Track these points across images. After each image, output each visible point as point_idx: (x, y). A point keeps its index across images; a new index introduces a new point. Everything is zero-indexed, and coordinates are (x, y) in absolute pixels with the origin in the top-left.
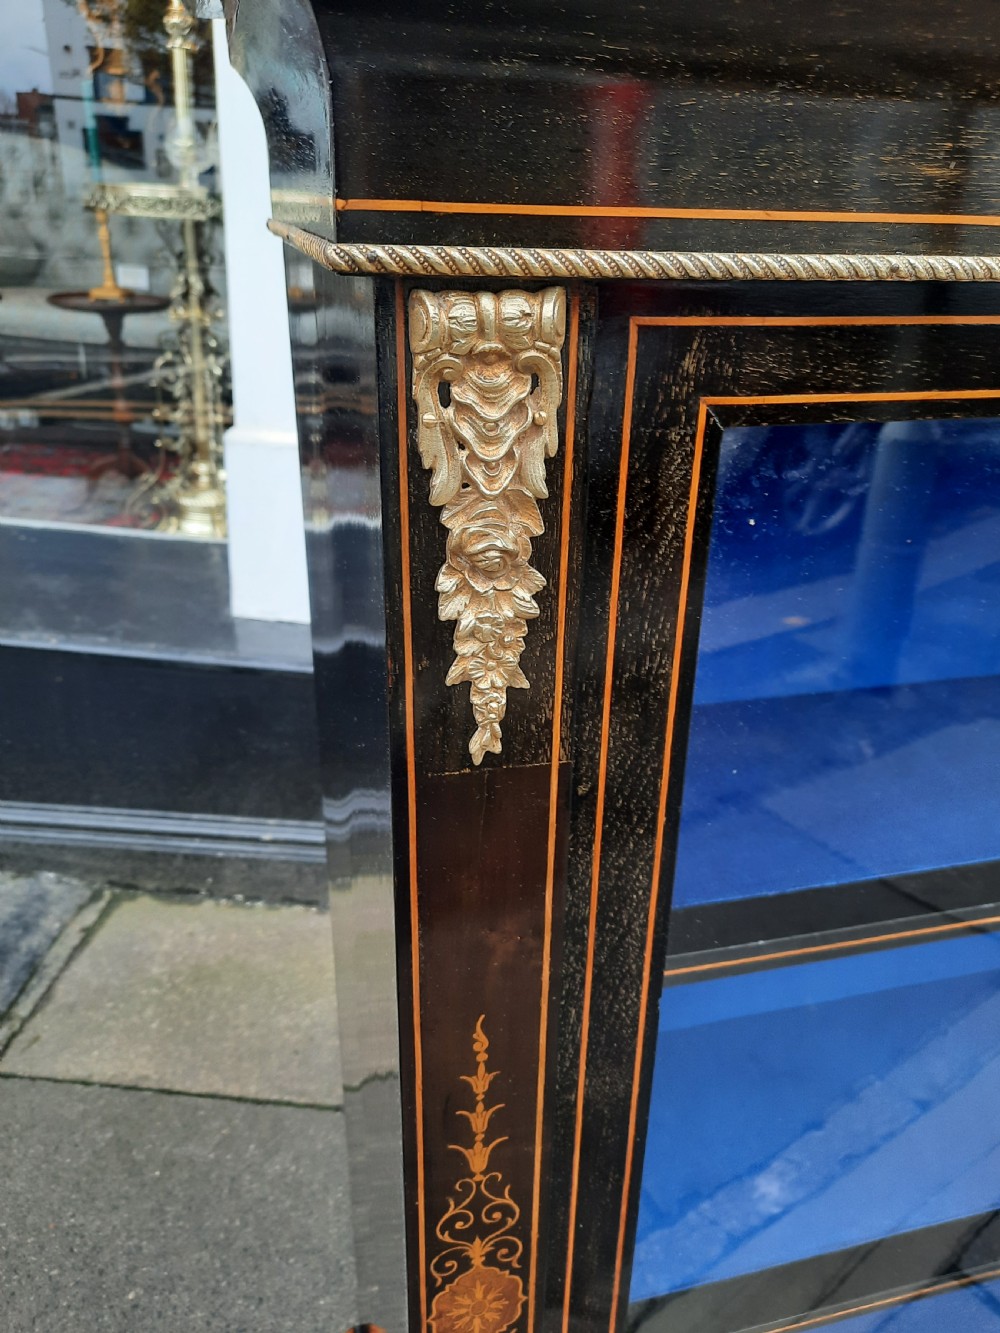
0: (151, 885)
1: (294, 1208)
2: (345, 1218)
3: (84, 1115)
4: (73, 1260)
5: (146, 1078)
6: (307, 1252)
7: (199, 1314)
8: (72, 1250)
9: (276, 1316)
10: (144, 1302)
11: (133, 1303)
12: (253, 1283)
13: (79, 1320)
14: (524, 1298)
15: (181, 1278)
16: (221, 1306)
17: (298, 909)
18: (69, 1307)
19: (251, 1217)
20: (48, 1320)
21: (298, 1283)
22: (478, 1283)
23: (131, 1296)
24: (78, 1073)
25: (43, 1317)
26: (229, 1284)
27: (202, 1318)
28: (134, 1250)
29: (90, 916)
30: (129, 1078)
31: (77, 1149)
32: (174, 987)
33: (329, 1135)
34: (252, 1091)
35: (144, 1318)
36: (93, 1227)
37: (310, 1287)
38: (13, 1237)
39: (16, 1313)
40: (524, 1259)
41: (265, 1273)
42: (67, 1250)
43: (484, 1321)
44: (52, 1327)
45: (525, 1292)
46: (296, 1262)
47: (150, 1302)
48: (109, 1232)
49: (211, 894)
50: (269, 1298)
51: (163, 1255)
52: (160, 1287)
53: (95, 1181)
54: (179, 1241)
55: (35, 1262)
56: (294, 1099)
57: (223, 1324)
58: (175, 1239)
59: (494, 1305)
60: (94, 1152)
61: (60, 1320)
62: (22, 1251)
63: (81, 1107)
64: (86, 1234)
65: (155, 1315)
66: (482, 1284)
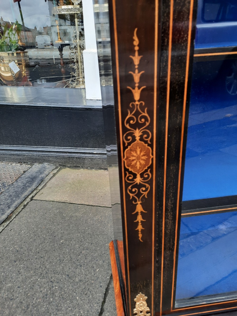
0: (69, 166)
1: (100, 226)
2: (112, 229)
3: (52, 207)
4: (48, 234)
5: (67, 201)
6: (103, 235)
7: (77, 246)
8: (48, 232)
9: (95, 247)
10: (64, 243)
11: (62, 243)
12: (90, 240)
13: (50, 245)
14: (152, 157)
15: (73, 238)
16: (82, 244)
17: (102, 170)
18: (47, 243)
19: (90, 227)
20: (43, 245)
21: (101, 241)
22: (138, 148)
23: (61, 241)
24: (52, 199)
25: (42, 244)
26: (84, 240)
27: (78, 246)
28: (62, 233)
29: (55, 171)
30: (63, 200)
31: (50, 213)
32: (74, 184)
33: (109, 213)
34: (91, 204)
35: (64, 246)
36: (53, 228)
37: (104, 242)
38: (36, 229)
39: (36, 243)
40: (152, 140)
41: (93, 238)
42: (47, 232)
43: (140, 164)
44: (43, 246)
45: (152, 154)
46: (101, 237)
47: (66, 243)
48: (57, 229)
49: (82, 167)
50: (94, 243)
51: (69, 234)
52: (68, 240)
53: (54, 219)
54: (73, 231)
55: (40, 234)
56: (101, 205)
57: (83, 248)
58: (72, 231)
59: (143, 158)
60: (54, 214)
61: (45, 245)
62: (37, 232)
63: (52, 206)
64: (52, 229)
65: (67, 245)
66: (139, 148)
